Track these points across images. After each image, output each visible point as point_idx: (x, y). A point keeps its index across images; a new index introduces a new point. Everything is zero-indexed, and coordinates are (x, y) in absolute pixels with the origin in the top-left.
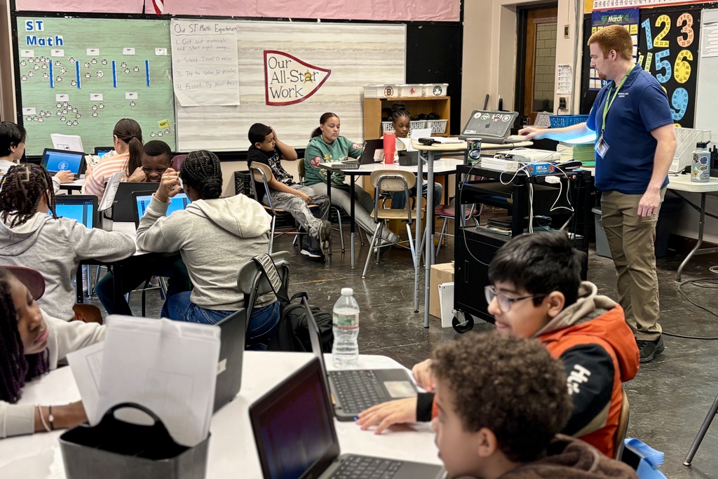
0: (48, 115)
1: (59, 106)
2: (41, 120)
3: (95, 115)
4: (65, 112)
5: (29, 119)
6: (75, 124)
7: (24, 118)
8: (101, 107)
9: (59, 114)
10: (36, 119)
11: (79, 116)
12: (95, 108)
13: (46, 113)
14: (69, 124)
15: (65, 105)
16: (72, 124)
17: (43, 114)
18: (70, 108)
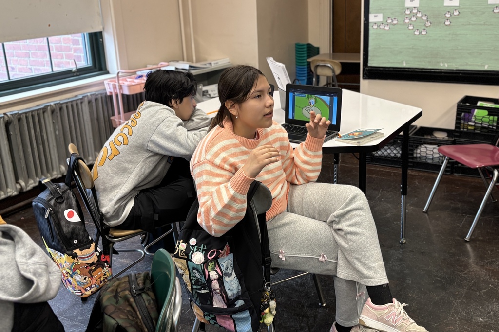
0: (395, 22)
1: (408, 12)
2: (387, 28)
3: (447, 23)
4: (414, 19)
5: (375, 27)
6: (424, 33)
7: (370, 25)
8: (456, 13)
9: (407, 21)
10: (382, 27)
11: (428, 24)
12: (448, 15)
13: (392, 21)
14: (417, 33)
15: (415, 11)
16: (420, 33)
17: (389, 21)
18: (419, 15)
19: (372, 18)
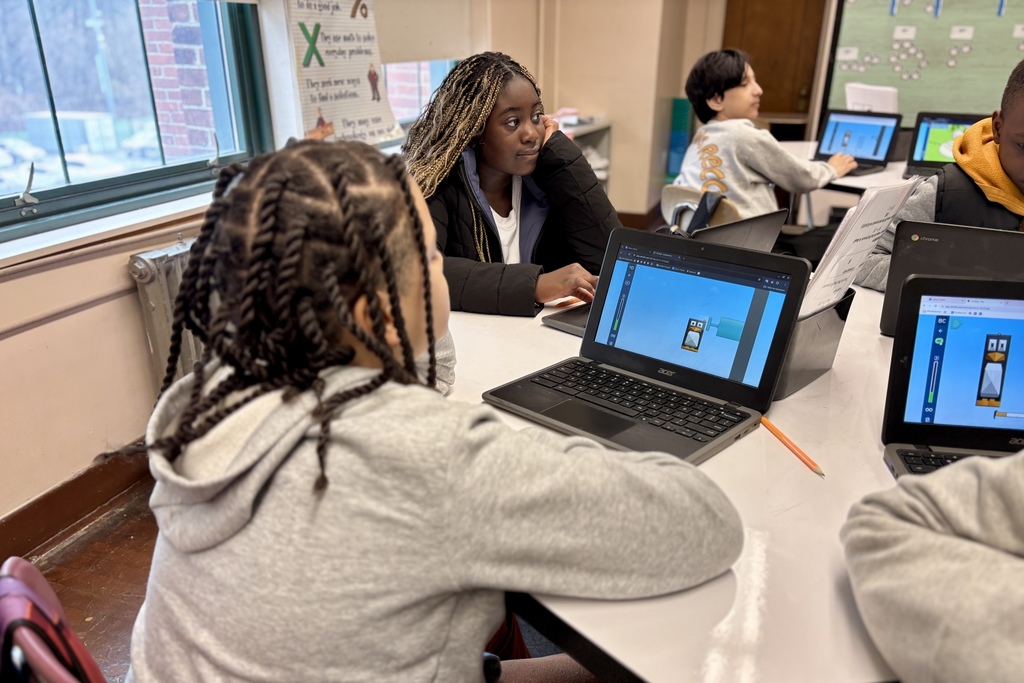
0: (876, 60)
1: (896, 46)
2: (862, 69)
3: (952, 63)
4: (903, 57)
5: (844, 68)
7: (837, 65)
8: (966, 49)
9: (893, 59)
10: (855, 67)
11: (924, 64)
12: (954, 52)
13: (872, 58)
14: (905, 77)
15: (907, 45)
16: (910, 77)
17: (867, 59)
18: (912, 51)
19: (841, 55)
